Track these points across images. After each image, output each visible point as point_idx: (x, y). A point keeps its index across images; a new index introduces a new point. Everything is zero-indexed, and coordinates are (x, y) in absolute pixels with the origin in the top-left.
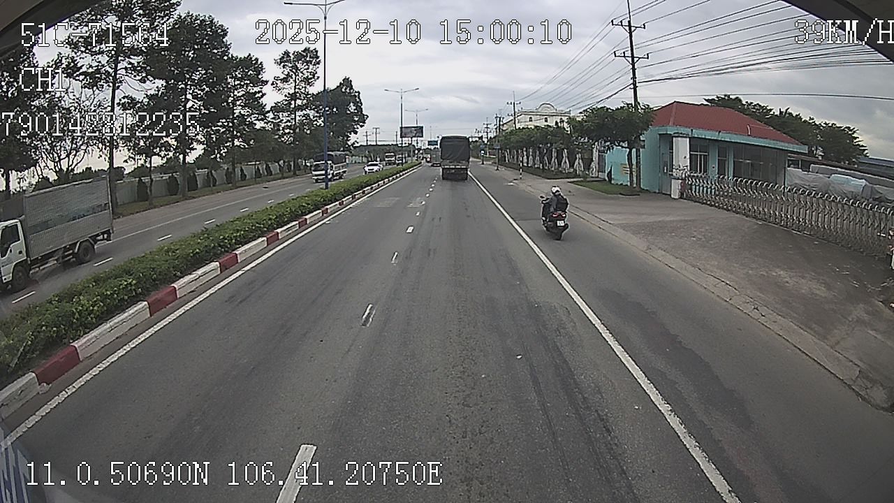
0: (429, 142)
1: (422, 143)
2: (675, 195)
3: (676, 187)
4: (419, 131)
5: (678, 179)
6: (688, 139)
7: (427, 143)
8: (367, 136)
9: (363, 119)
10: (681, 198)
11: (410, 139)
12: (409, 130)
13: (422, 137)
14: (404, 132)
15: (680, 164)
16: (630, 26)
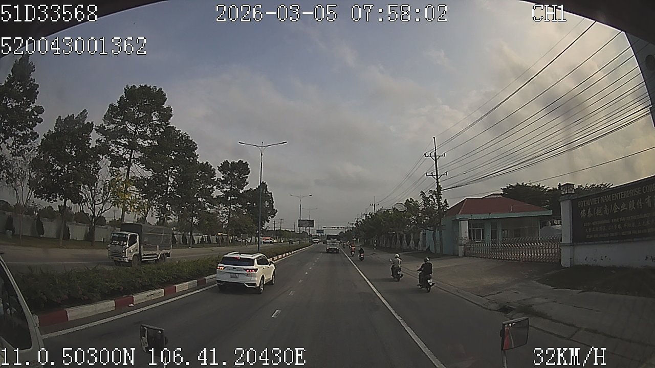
0: (317, 230)
1: (313, 231)
2: (461, 254)
3: (461, 250)
4: (311, 223)
5: (462, 245)
6: (467, 222)
7: (316, 231)
8: (275, 224)
9: (274, 212)
10: (465, 256)
11: (305, 228)
12: (304, 222)
13: (313, 227)
14: (301, 223)
15: (463, 236)
16: (435, 156)
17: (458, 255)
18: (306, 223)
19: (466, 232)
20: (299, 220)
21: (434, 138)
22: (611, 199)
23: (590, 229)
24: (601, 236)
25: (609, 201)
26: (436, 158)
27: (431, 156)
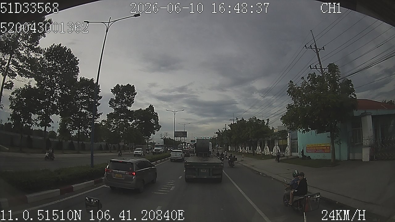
0: (191, 141)
4: (184, 134)
9: (158, 127)
13: (186, 137)
14: (177, 134)
18: (180, 134)
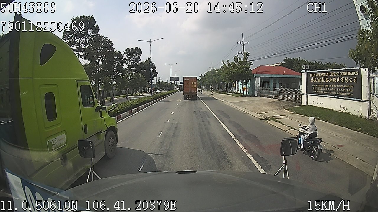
3: (256, 92)
6: (259, 78)
7: (180, 83)
9: (156, 74)
10: (258, 96)
11: (174, 81)
13: (178, 81)
14: (172, 79)
15: (257, 86)
16: (243, 43)
17: (255, 95)
18: (174, 79)
19: (259, 84)
20: (170, 77)
21: (242, 34)
22: (325, 75)
23: (315, 88)
24: (320, 92)
25: (324, 76)
26: (243, 44)
27: (240, 43)
